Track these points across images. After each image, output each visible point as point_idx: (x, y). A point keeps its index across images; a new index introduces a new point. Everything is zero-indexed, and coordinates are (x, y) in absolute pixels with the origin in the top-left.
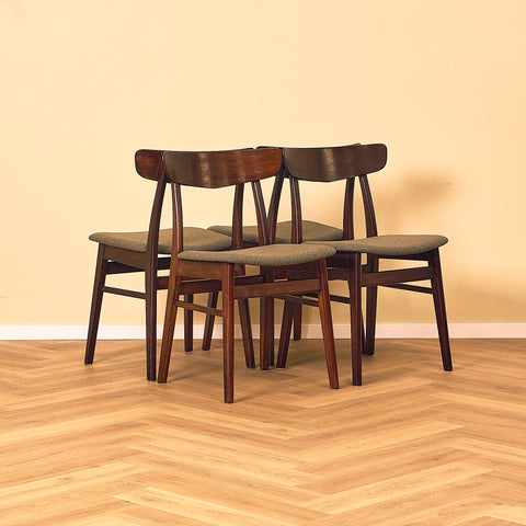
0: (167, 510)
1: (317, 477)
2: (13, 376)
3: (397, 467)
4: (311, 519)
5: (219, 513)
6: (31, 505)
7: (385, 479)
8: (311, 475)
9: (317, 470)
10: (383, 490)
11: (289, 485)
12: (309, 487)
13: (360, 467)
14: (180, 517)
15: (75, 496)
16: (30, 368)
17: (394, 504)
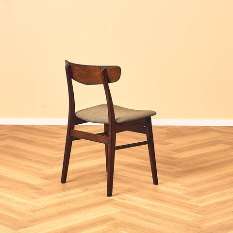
0: (131, 204)
1: (190, 190)
2: (52, 142)
3: (223, 185)
4: (191, 208)
5: (153, 205)
6: (74, 201)
7: (219, 191)
8: (188, 189)
9: (189, 187)
10: (219, 196)
11: (179, 193)
12: (188, 194)
13: (207, 185)
14: (137, 207)
15: (91, 196)
16: (58, 138)
17: (225, 202)
